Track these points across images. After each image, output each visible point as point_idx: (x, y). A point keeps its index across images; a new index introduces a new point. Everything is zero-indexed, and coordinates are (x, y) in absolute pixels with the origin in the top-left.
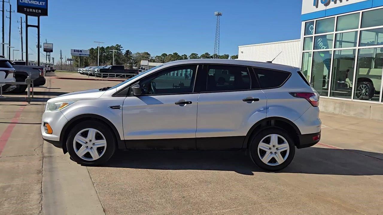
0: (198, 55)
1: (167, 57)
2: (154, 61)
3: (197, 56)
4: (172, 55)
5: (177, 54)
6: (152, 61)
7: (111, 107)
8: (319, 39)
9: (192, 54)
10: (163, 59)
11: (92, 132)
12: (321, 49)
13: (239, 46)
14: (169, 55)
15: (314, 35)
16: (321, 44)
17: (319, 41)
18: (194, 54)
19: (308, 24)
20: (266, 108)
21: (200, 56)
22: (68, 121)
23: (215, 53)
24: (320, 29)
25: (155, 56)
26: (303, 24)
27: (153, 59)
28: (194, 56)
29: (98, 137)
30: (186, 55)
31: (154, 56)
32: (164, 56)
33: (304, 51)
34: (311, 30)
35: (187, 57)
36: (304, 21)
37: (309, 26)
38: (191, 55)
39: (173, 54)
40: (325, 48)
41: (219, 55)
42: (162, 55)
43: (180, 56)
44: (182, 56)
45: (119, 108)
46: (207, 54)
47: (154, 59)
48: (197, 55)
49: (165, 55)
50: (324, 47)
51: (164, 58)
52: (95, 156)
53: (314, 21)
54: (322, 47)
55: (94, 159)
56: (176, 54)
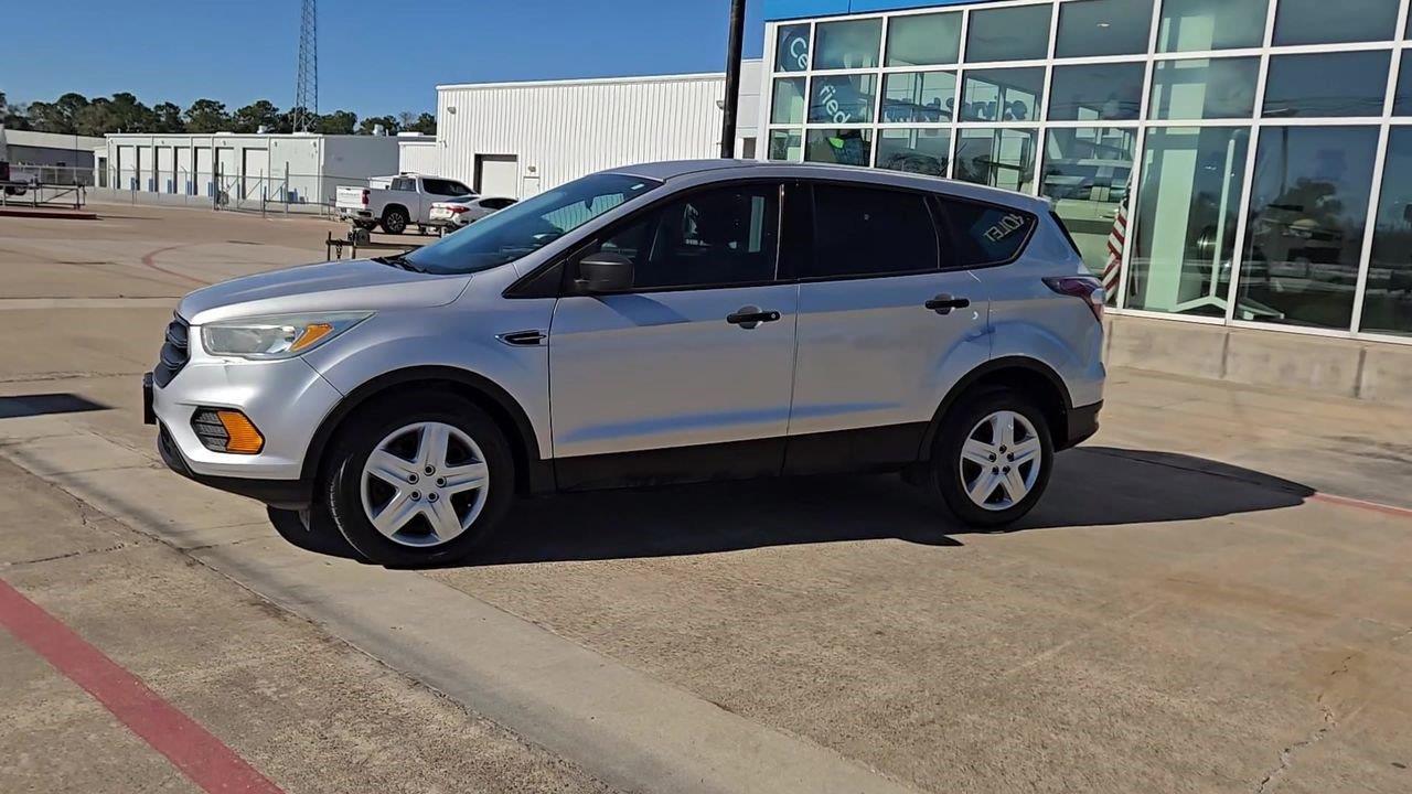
0: (226, 110)
1: (87, 109)
2: (24, 126)
3: (221, 111)
4: (105, 100)
5: (134, 98)
6: (16, 124)
7: (510, 338)
8: (826, 88)
9: (197, 103)
10: (68, 117)
11: (436, 436)
12: (833, 122)
13: (438, 87)
14: (94, 101)
15: (809, 73)
16: (834, 104)
17: (825, 94)
18: (209, 104)
19: (786, 35)
20: (988, 330)
21: (232, 115)
22: (344, 399)
23: (301, 105)
24: (829, 55)
25: (29, 105)
26: (771, 30)
27: (17, 114)
28: (207, 110)
29: (458, 454)
30: (175, 105)
31: (23, 105)
32: (71, 105)
33: (773, 126)
34: (796, 56)
35: (181, 114)
36: (775, 21)
37: (789, 41)
38: (194, 108)
39: (112, 99)
40: (845, 119)
41: (316, 115)
42: (61, 100)
43: (147, 110)
44: (158, 107)
45: (537, 342)
46: (264, 105)
47: (24, 115)
48: (222, 107)
49: (72, 100)
50: (843, 114)
51: (73, 113)
52: (447, 526)
53: (810, 24)
54: (836, 116)
55: (443, 538)
56: (126, 99)
